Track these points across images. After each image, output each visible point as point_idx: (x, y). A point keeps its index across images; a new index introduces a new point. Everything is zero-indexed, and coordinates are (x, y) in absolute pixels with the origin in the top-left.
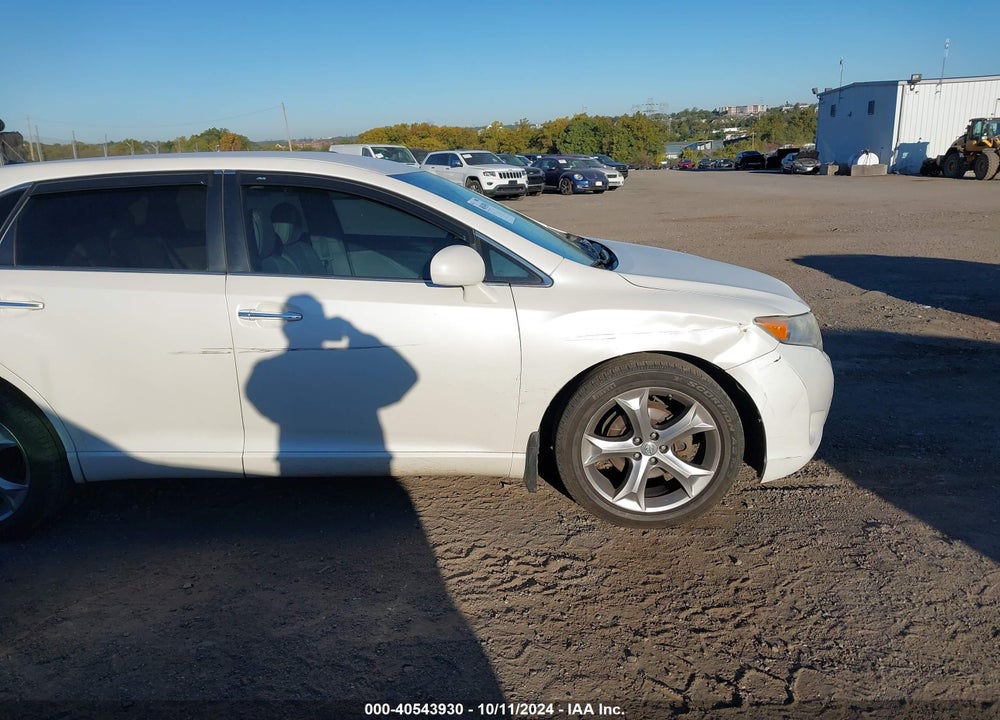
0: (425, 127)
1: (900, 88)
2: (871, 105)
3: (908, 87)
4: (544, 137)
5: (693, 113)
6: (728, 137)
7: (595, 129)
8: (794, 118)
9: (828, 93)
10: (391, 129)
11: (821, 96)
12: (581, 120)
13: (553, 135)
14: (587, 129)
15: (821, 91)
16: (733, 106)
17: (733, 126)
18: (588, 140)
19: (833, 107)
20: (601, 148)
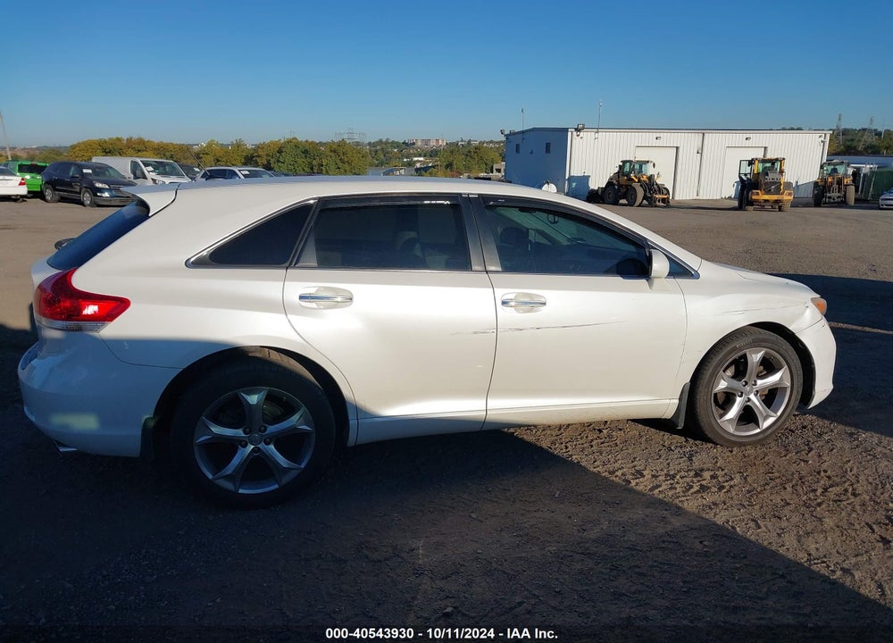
0: (141, 142)
1: (569, 134)
2: (548, 146)
3: (575, 133)
4: (259, 156)
5: (386, 143)
6: (418, 165)
7: (305, 152)
8: (469, 152)
9: (512, 134)
10: (105, 142)
11: (507, 136)
12: (293, 144)
13: (268, 155)
14: (299, 152)
15: (507, 132)
16: (420, 139)
17: (420, 156)
18: (300, 161)
19: (517, 146)
20: (312, 169)
